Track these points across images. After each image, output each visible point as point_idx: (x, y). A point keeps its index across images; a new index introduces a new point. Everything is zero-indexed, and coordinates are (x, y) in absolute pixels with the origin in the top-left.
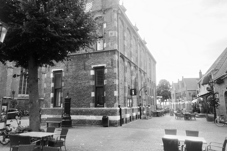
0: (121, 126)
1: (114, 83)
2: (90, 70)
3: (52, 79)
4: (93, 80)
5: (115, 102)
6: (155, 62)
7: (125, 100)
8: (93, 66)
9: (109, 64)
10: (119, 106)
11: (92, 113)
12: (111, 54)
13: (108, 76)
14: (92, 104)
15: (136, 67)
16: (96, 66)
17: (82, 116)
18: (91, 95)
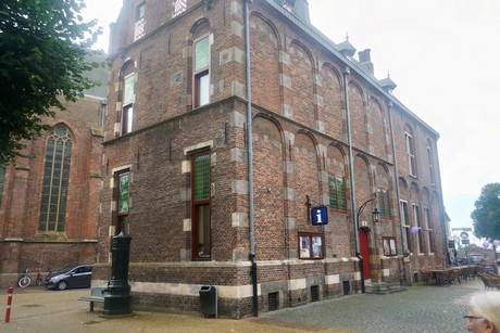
0: (256, 315)
1: (230, 189)
2: (180, 161)
3: (111, 193)
4: (188, 186)
5: (234, 244)
6: (433, 136)
7: (287, 239)
8: (186, 150)
9: (219, 140)
10: (251, 257)
11: (183, 277)
12: (225, 112)
13: (219, 172)
14: (184, 252)
15: (339, 146)
16: (192, 148)
17: (163, 284)
18: (182, 226)
